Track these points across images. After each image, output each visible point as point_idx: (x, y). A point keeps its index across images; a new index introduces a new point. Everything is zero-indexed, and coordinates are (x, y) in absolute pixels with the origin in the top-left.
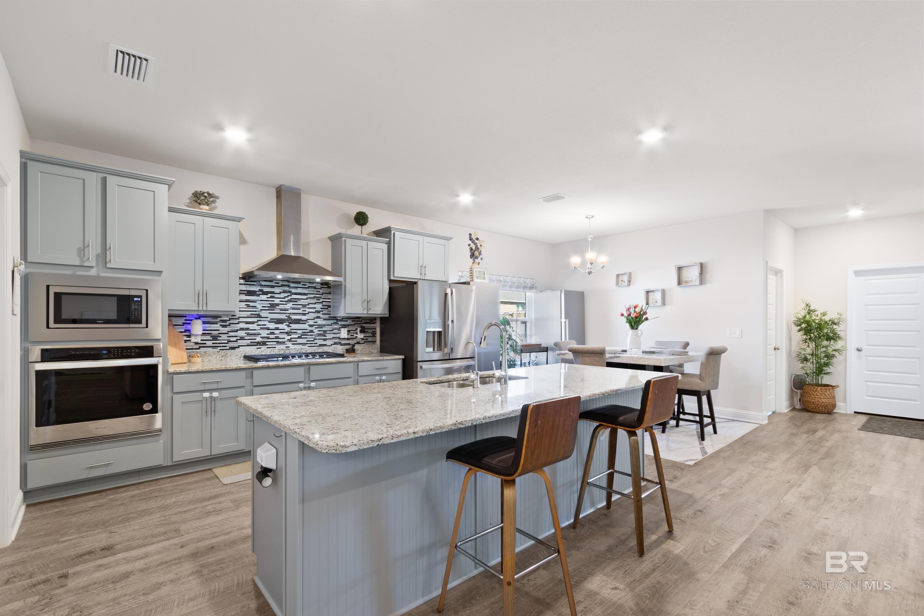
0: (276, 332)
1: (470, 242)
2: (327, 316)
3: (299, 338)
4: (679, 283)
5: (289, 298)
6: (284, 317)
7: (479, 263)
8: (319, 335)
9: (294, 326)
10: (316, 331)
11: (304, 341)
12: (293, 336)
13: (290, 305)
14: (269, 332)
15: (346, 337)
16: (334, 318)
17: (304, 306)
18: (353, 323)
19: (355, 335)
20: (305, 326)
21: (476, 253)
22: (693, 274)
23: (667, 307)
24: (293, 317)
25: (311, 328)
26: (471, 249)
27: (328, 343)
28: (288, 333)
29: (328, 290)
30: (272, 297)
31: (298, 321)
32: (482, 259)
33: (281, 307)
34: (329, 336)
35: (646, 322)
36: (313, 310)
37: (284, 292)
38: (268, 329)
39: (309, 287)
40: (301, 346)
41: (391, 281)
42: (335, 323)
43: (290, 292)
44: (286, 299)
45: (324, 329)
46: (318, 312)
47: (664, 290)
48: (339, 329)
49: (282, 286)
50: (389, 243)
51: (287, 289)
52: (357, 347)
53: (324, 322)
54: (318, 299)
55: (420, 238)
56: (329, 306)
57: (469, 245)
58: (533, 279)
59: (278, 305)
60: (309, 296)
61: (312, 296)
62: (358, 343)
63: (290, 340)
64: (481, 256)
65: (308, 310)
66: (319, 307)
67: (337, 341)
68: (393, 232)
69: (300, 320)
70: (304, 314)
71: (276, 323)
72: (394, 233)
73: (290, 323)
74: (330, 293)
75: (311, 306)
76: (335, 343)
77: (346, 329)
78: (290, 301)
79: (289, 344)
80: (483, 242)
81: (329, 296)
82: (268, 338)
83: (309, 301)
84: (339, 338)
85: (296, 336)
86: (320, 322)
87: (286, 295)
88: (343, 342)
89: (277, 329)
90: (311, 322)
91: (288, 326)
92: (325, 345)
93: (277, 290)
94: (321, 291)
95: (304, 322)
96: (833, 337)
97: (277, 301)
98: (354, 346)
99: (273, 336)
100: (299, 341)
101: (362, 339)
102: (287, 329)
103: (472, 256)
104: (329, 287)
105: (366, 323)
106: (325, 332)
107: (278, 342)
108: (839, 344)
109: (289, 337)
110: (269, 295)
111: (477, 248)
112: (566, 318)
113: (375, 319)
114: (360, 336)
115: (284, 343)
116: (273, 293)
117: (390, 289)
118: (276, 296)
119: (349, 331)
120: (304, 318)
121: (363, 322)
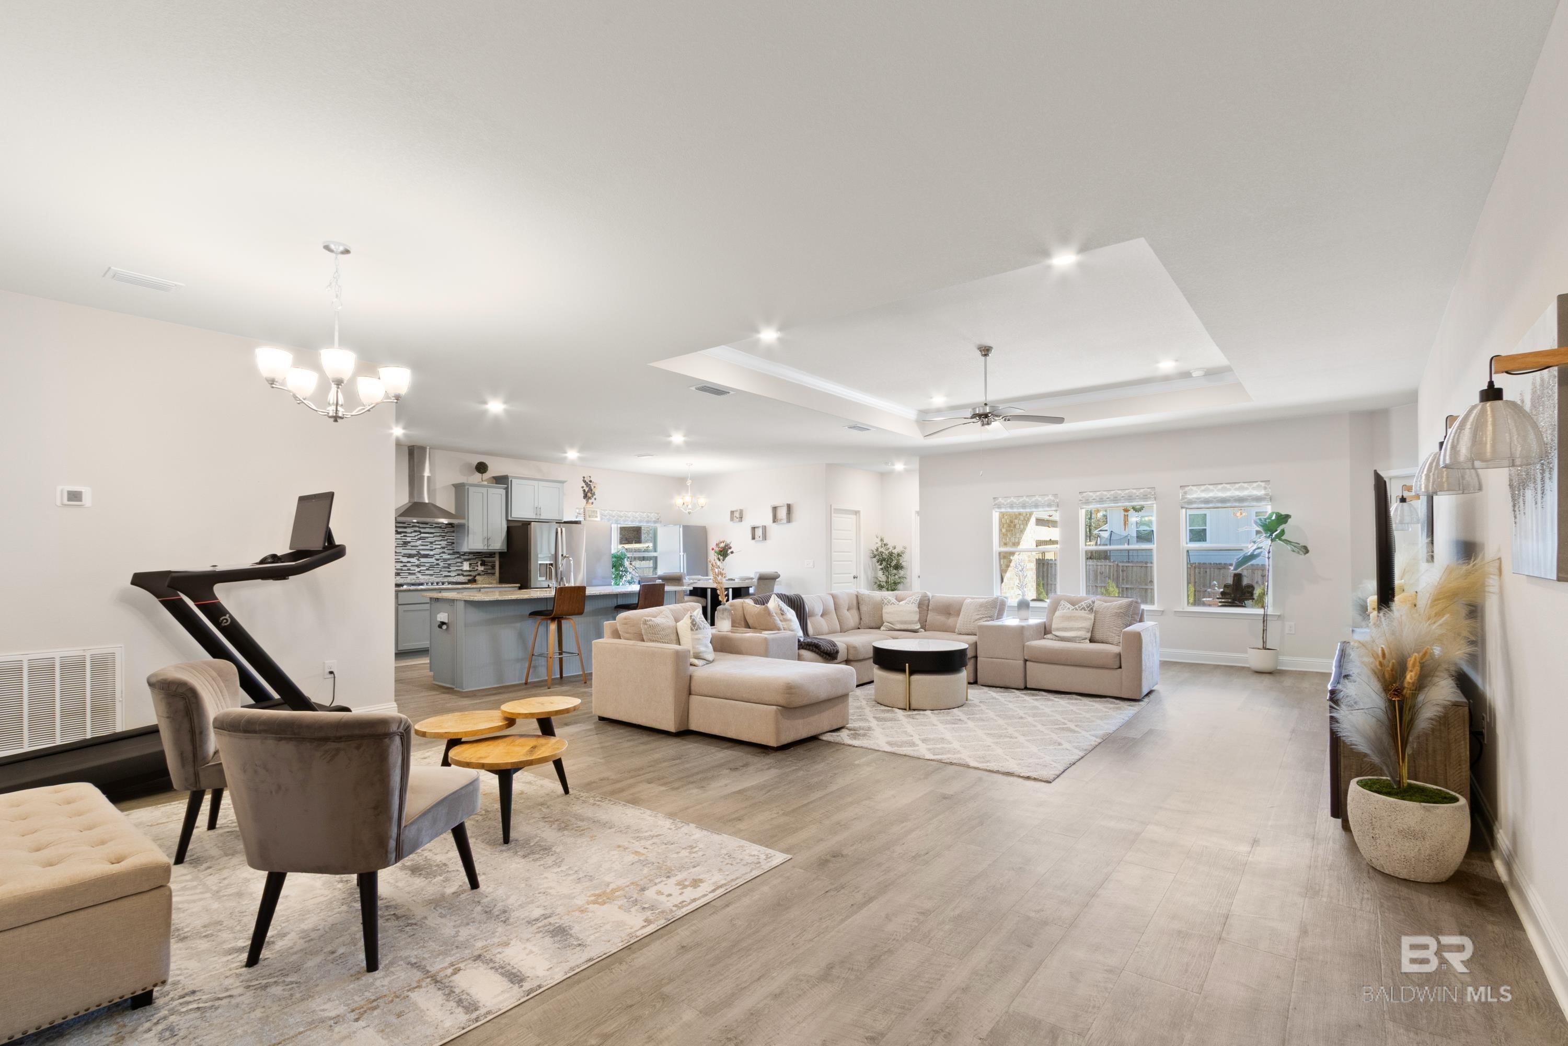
0: (409, 565)
1: (584, 484)
2: (451, 552)
3: (427, 569)
4: (774, 522)
5: (419, 537)
6: (414, 552)
7: (592, 503)
8: (444, 567)
9: (423, 560)
10: (442, 564)
11: (431, 572)
12: (422, 568)
13: (420, 542)
14: (402, 564)
15: (468, 569)
16: (458, 553)
17: (431, 543)
18: (474, 557)
19: (476, 568)
20: (432, 560)
21: (589, 495)
22: (782, 513)
23: (768, 542)
24: (422, 552)
25: (437, 562)
26: (584, 491)
27: (452, 574)
28: (418, 566)
29: (452, 529)
30: (405, 536)
31: (426, 556)
32: (595, 499)
33: (412, 544)
34: (452, 569)
35: (731, 555)
36: (439, 547)
37: (415, 531)
38: (402, 562)
39: (435, 527)
40: (428, 577)
41: (508, 521)
42: (458, 558)
43: (420, 532)
44: (416, 538)
45: (449, 562)
46: (443, 548)
47: (765, 526)
48: (462, 563)
49: (413, 526)
50: (507, 489)
51: (417, 529)
52: (478, 578)
53: (449, 557)
54: (443, 537)
55: (536, 483)
56: (453, 543)
57: (583, 487)
58: (658, 514)
59: (409, 542)
60: (435, 534)
61: (438, 534)
62: (479, 574)
63: (419, 572)
64: (594, 497)
65: (435, 547)
66: (444, 543)
67: (460, 572)
68: (510, 479)
69: (428, 555)
70: (432, 550)
71: (408, 557)
72: (511, 481)
73: (420, 557)
74: (453, 532)
75: (437, 543)
76: (458, 575)
77: (468, 563)
78: (419, 539)
79: (419, 575)
80: (596, 484)
81: (453, 534)
82: (402, 570)
83: (435, 539)
84: (461, 570)
85: (425, 568)
86: (445, 556)
87: (416, 534)
88: (465, 573)
89: (409, 562)
90: (438, 557)
91: (418, 560)
92: (450, 576)
93: (409, 530)
94: (446, 530)
95: (432, 556)
96: (898, 567)
97: (409, 539)
98: (475, 577)
99: (406, 568)
100: (427, 572)
101: (483, 571)
102: (417, 562)
103: (585, 496)
104: (453, 527)
105: (485, 557)
106: (449, 564)
107: (409, 573)
108: (902, 572)
109: (419, 569)
110: (403, 535)
111: (591, 490)
112: (684, 552)
113: (494, 553)
114: (481, 568)
115: (414, 574)
116: (406, 532)
117: (508, 527)
118: (408, 535)
119: (470, 564)
120: (431, 553)
121: (483, 556)
